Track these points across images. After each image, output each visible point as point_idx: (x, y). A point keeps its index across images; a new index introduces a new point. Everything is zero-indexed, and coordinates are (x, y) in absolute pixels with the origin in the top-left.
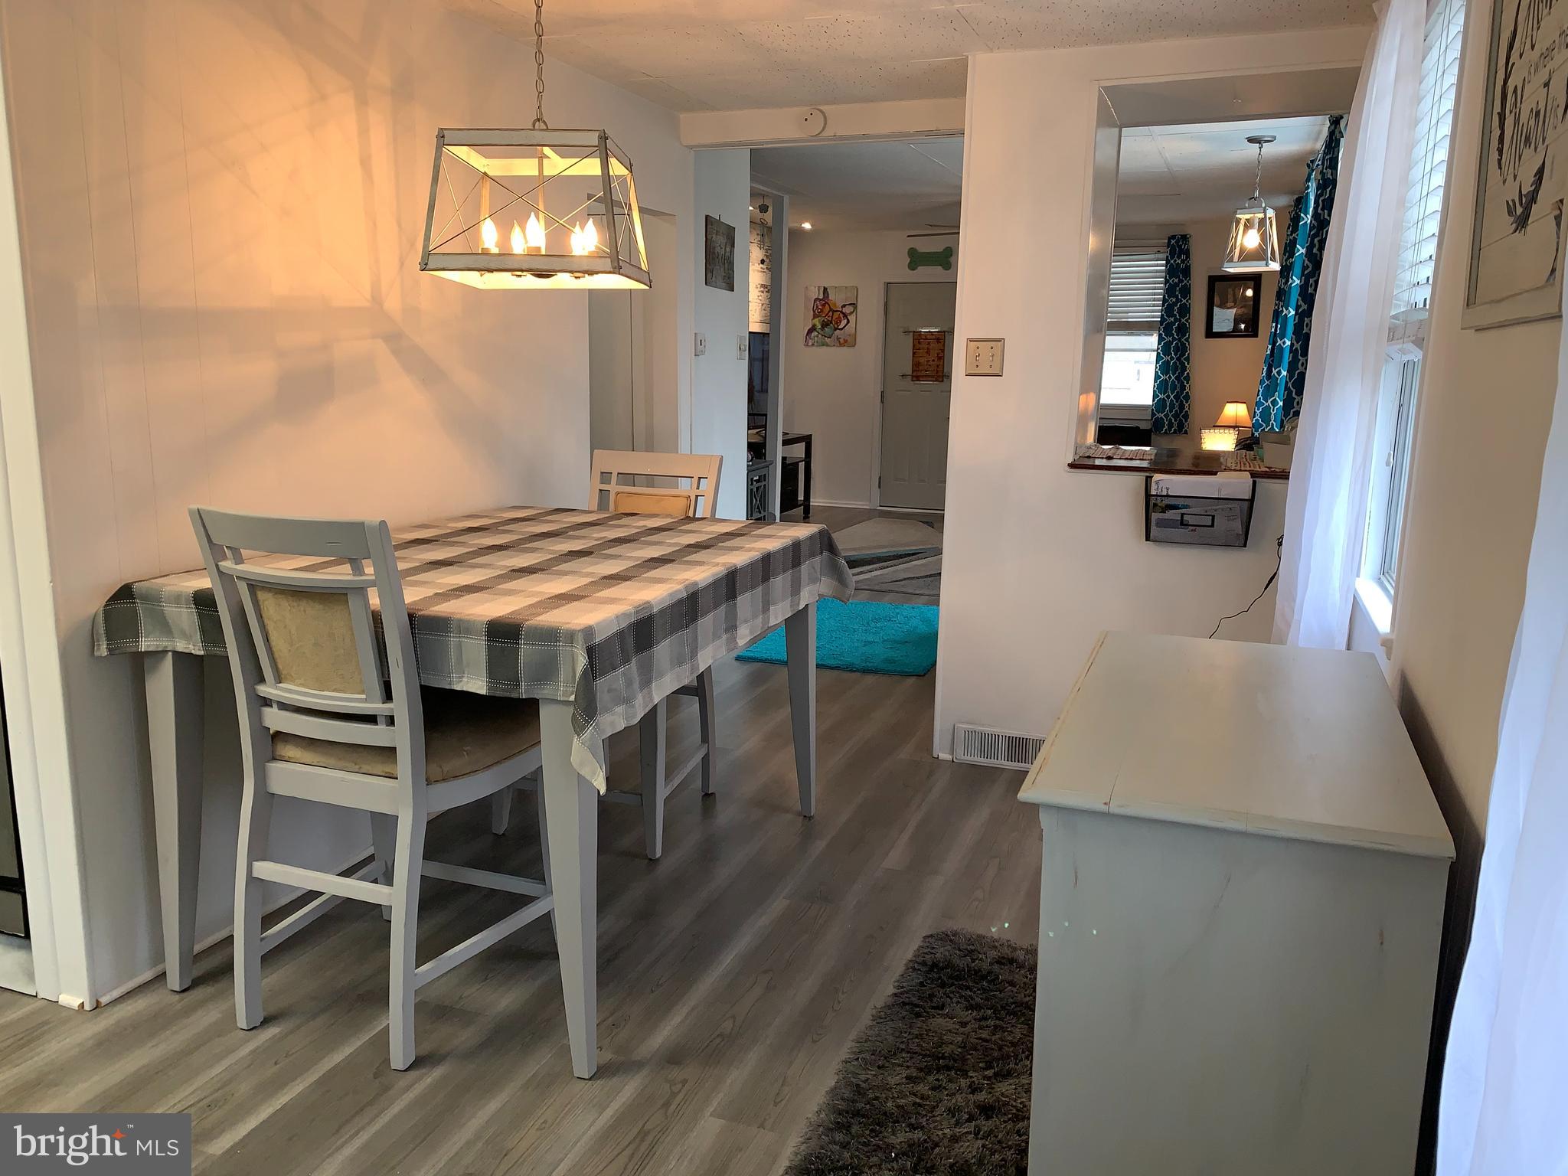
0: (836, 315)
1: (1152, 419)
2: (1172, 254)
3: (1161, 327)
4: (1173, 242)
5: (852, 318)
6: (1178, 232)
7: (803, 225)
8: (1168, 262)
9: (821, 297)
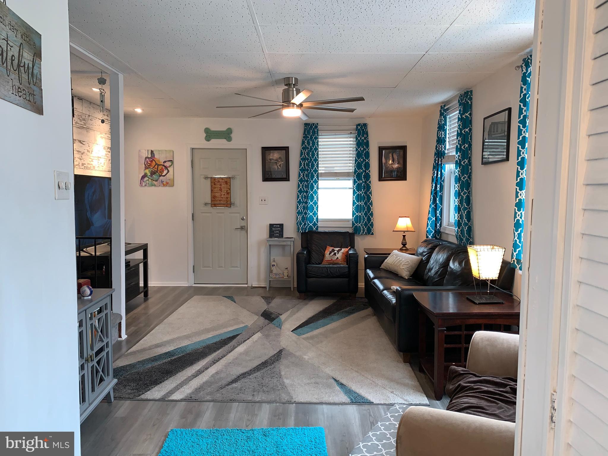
0: (160, 167)
1: (353, 227)
2: (359, 134)
3: (355, 175)
4: (359, 127)
5: (171, 169)
6: (362, 122)
7: (135, 110)
8: (357, 139)
9: (150, 156)
